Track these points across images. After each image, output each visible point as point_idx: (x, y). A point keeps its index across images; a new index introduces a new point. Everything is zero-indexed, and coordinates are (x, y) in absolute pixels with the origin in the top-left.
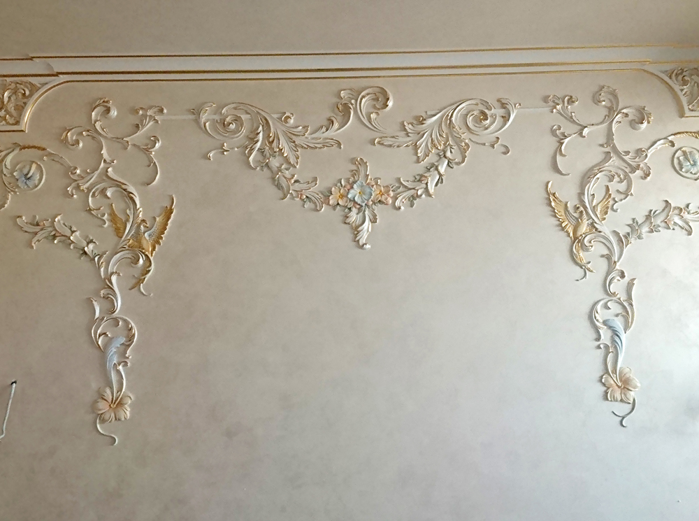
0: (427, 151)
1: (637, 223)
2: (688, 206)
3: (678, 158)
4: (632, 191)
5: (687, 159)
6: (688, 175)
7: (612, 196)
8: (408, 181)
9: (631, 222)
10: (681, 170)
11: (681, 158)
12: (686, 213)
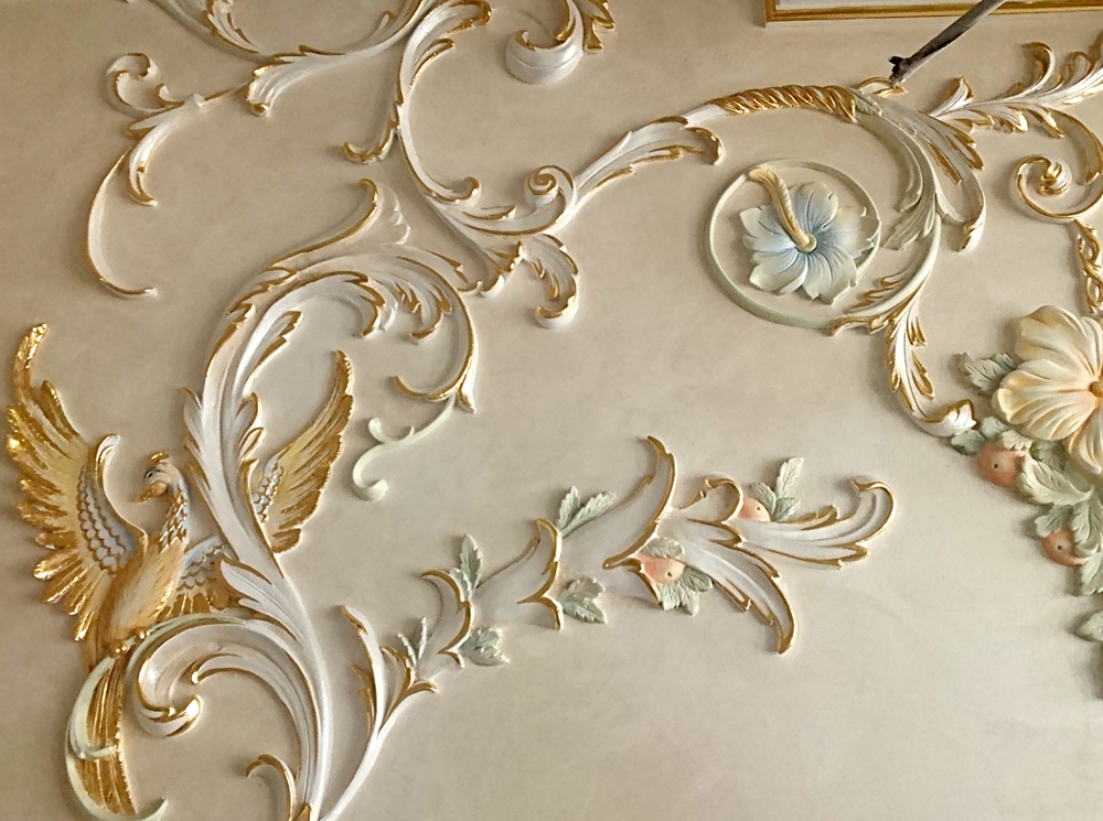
1: (474, 564)
2: (772, 475)
3: (734, 219)
4: (469, 386)
5: (778, 220)
6: (785, 304)
7: (355, 410)
9: (439, 560)
10: (745, 280)
11: (751, 218)
12: (764, 515)
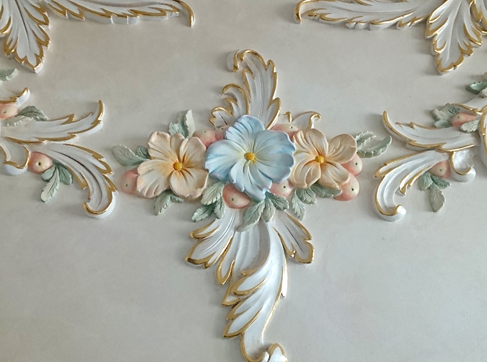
0: (461, 41)
8: (411, 125)
